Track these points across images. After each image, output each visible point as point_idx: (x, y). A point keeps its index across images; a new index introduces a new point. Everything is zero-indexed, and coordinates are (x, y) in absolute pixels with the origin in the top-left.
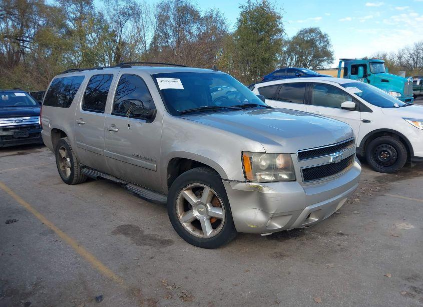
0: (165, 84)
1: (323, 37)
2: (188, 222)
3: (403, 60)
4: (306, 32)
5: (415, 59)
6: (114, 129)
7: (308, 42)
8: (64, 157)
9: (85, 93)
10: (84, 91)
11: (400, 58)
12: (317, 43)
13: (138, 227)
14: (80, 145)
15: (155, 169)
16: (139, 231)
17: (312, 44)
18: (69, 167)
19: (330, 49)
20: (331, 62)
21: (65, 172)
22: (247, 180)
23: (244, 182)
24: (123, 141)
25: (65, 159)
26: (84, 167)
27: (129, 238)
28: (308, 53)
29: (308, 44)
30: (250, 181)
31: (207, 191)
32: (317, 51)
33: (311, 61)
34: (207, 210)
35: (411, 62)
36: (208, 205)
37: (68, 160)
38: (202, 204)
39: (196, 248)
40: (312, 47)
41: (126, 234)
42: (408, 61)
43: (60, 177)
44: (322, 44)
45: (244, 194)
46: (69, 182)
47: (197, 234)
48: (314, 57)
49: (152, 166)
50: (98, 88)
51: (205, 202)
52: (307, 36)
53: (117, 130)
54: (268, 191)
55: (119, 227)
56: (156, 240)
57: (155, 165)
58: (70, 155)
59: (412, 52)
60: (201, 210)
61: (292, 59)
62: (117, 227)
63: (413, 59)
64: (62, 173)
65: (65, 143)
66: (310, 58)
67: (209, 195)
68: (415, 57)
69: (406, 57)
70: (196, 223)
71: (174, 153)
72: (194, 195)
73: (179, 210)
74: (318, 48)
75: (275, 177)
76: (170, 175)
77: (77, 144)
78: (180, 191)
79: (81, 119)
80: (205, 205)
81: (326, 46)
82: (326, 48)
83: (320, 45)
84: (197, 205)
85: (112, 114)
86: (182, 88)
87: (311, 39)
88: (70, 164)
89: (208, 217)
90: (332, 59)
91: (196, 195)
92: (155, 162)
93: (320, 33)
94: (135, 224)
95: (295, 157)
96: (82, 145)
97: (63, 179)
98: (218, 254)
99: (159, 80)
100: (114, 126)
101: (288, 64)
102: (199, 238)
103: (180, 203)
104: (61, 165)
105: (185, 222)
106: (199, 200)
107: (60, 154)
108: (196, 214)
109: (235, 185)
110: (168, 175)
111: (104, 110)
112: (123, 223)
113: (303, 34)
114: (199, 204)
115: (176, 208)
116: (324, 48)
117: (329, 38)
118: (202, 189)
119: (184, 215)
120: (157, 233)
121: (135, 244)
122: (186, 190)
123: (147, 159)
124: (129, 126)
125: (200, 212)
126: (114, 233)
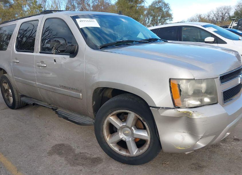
0: (84, 23)
1: (166, 5)
2: (114, 143)
3: (210, 17)
4: (156, 3)
5: (217, 17)
6: (43, 65)
7: (157, 8)
8: (7, 89)
9: (17, 38)
10: (16, 36)
11: (209, 16)
12: (163, 9)
13: (69, 146)
14: (17, 79)
15: (81, 98)
16: (71, 150)
17: (160, 10)
18: (11, 96)
19: (170, 12)
20: (172, 20)
21: (9, 100)
22: (176, 107)
23: (173, 108)
24: (51, 75)
25: (7, 90)
26: (23, 96)
27: (63, 159)
28: (158, 15)
29: (158, 10)
30: (179, 108)
31: (132, 116)
32: (163, 14)
33: (160, 20)
34: (133, 133)
35: (215, 19)
36: (133, 128)
37: (10, 91)
38: (128, 127)
39: (123, 165)
40: (160, 11)
41: (60, 154)
42: (213, 18)
43: (5, 103)
44: (166, 10)
45: (172, 120)
46: (13, 107)
47: (123, 153)
48: (162, 17)
49: (77, 95)
50: (31, 35)
51: (130, 126)
52: (157, 5)
53: (45, 65)
54: (197, 116)
55: (54, 146)
56: (86, 159)
57: (81, 94)
58: (11, 87)
59: (215, 13)
60: (127, 132)
61: (149, 19)
62: (52, 148)
63: (216, 17)
64: (6, 100)
65: (6, 78)
66: (159, 18)
67: (134, 119)
68: (217, 16)
69: (212, 16)
70: (122, 144)
71: (98, 83)
72: (119, 119)
73: (105, 133)
74: (164, 12)
75: (200, 102)
76: (94, 102)
77: (15, 78)
78: (106, 117)
79: (16, 59)
80: (130, 128)
81: (168, 10)
82: (168, 12)
83: (164, 10)
84: (122, 128)
85: (40, 53)
86: (99, 26)
87: (159, 7)
88: (11, 93)
89: (134, 138)
90: (172, 18)
91: (121, 120)
92: (80, 91)
93: (165, 3)
94: (66, 143)
95: (217, 81)
96: (19, 80)
97: (8, 105)
98: (144, 170)
99: (78, 20)
100: (42, 62)
101: (147, 22)
102: (125, 156)
103: (106, 127)
104: (6, 95)
105: (112, 143)
106: (125, 124)
107: (4, 87)
108: (121, 136)
109: (163, 111)
110: (93, 102)
111: (33, 50)
112: (56, 143)
113: (155, 4)
114: (124, 127)
115: (102, 131)
116: (167, 12)
117: (169, 6)
118: (127, 114)
119: (110, 137)
120: (86, 151)
121: (69, 165)
122: (111, 116)
123: (72, 89)
124: (55, 61)
125: (125, 134)
126: (50, 154)
